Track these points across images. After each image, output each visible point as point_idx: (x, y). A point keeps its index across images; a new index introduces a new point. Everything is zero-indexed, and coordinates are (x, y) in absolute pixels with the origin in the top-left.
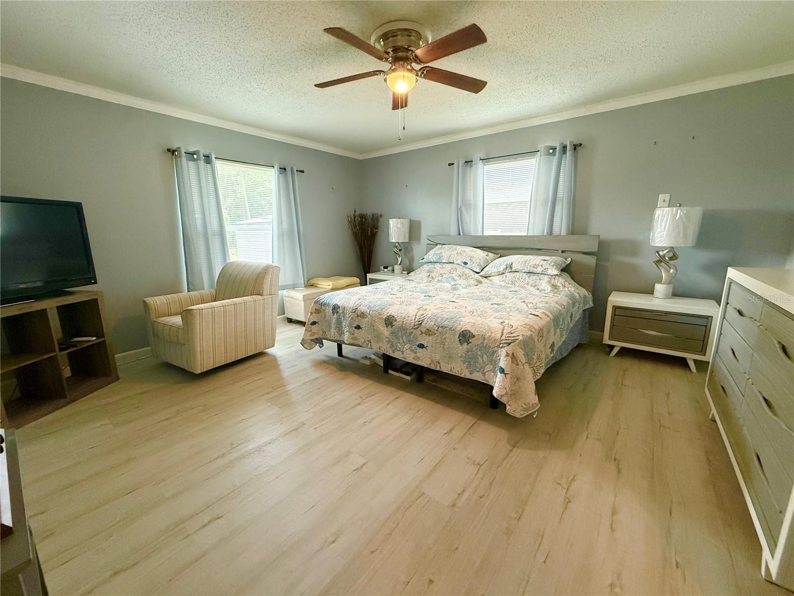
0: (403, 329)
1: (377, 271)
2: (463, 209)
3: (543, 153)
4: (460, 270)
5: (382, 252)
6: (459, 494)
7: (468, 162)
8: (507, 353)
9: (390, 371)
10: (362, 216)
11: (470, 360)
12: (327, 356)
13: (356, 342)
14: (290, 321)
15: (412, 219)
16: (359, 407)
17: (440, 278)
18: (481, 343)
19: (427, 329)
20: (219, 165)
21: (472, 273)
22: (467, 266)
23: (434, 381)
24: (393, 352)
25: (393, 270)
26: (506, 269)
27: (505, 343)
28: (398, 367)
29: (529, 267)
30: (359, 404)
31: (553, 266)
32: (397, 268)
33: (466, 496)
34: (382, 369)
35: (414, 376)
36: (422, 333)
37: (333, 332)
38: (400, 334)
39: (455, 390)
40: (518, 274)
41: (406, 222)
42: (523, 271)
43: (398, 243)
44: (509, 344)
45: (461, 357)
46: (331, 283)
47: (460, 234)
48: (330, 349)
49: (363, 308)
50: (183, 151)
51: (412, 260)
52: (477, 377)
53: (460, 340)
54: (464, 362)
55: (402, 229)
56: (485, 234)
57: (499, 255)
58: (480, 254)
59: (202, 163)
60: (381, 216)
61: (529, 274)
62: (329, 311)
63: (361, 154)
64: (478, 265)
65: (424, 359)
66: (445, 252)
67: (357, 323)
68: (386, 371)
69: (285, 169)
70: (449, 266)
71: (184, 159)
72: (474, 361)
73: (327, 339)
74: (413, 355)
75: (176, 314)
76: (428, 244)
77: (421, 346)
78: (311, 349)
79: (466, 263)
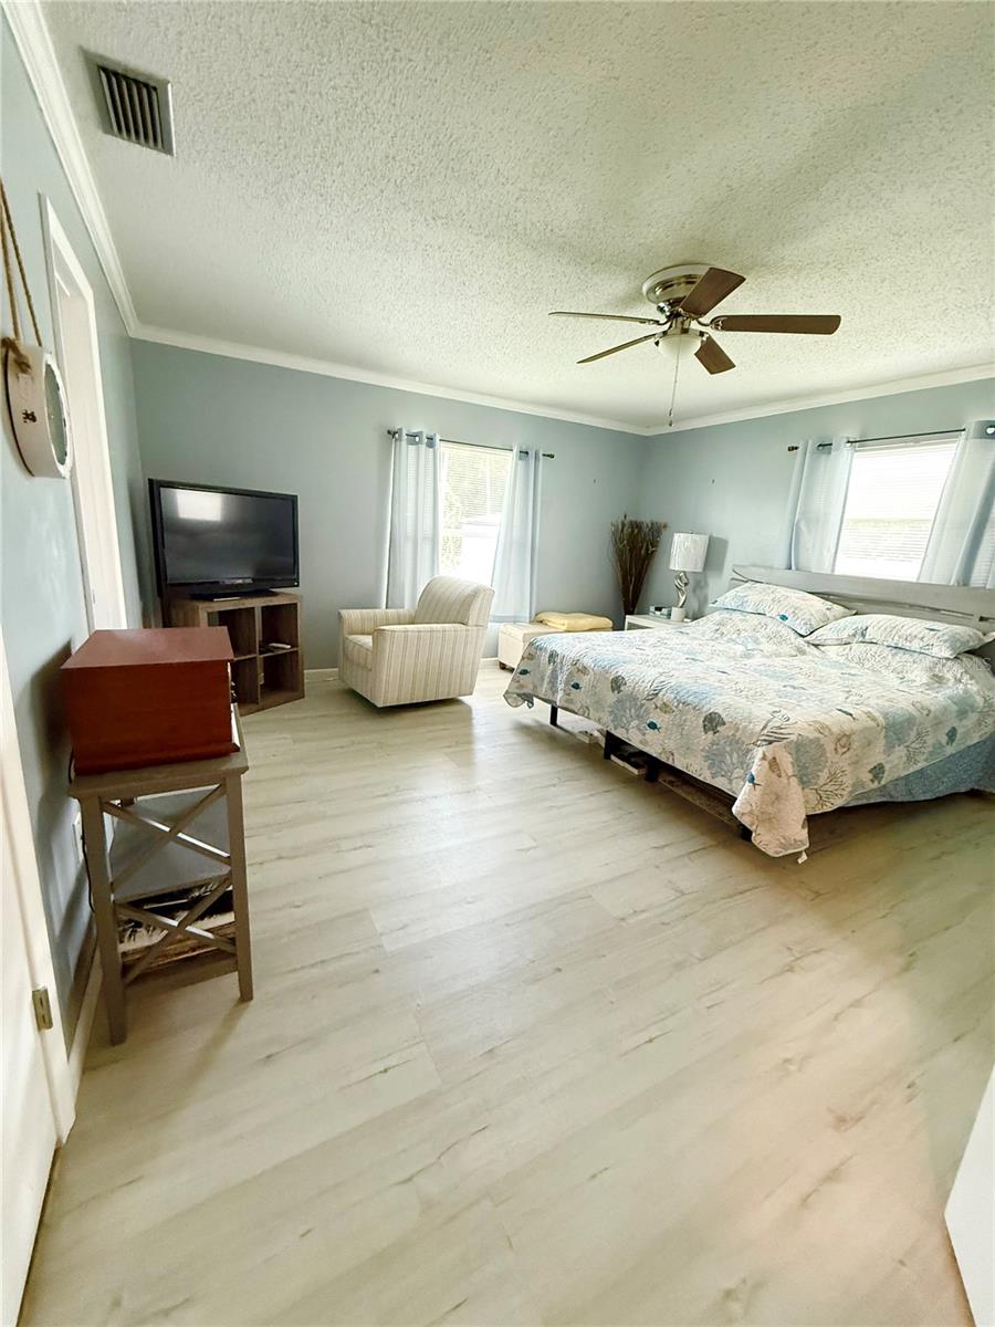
0: (633, 698)
1: (643, 612)
2: (803, 526)
3: (971, 435)
4: (773, 627)
5: (660, 584)
6: (635, 912)
7: (825, 447)
8: (764, 755)
9: (613, 757)
10: (636, 526)
11: (714, 757)
12: (537, 722)
13: (571, 707)
14: (503, 667)
15: (714, 535)
16: (553, 789)
17: (734, 637)
18: (733, 735)
19: (664, 704)
20: (441, 447)
21: (793, 635)
22: (786, 622)
23: (671, 783)
24: (615, 729)
25: (669, 615)
26: (854, 635)
27: (765, 740)
28: (626, 754)
29: (896, 638)
30: (554, 785)
31: (946, 641)
32: (676, 611)
33: (643, 916)
34: (603, 752)
35: (643, 771)
36: (657, 707)
37: (544, 689)
38: (628, 704)
40: (874, 647)
41: (702, 540)
42: (886, 643)
43: (684, 572)
44: (770, 742)
45: (702, 750)
46: (566, 622)
47: (790, 568)
48: (541, 713)
49: (587, 662)
50: (404, 432)
51: (703, 602)
52: (720, 783)
53: (705, 726)
54: (707, 758)
55: (692, 550)
56: (836, 573)
57: (854, 612)
58: (817, 602)
59: (423, 447)
60: (665, 526)
61: (895, 651)
62: (545, 658)
63: (648, 427)
64: (806, 624)
65: (653, 745)
66: (753, 595)
67: (576, 681)
68: (607, 757)
69: (527, 453)
70: (755, 619)
71: (404, 443)
72: (720, 758)
73: (537, 697)
74: (641, 737)
75: (368, 634)
76: (733, 579)
77: (653, 726)
78: (516, 706)
79: (784, 618)
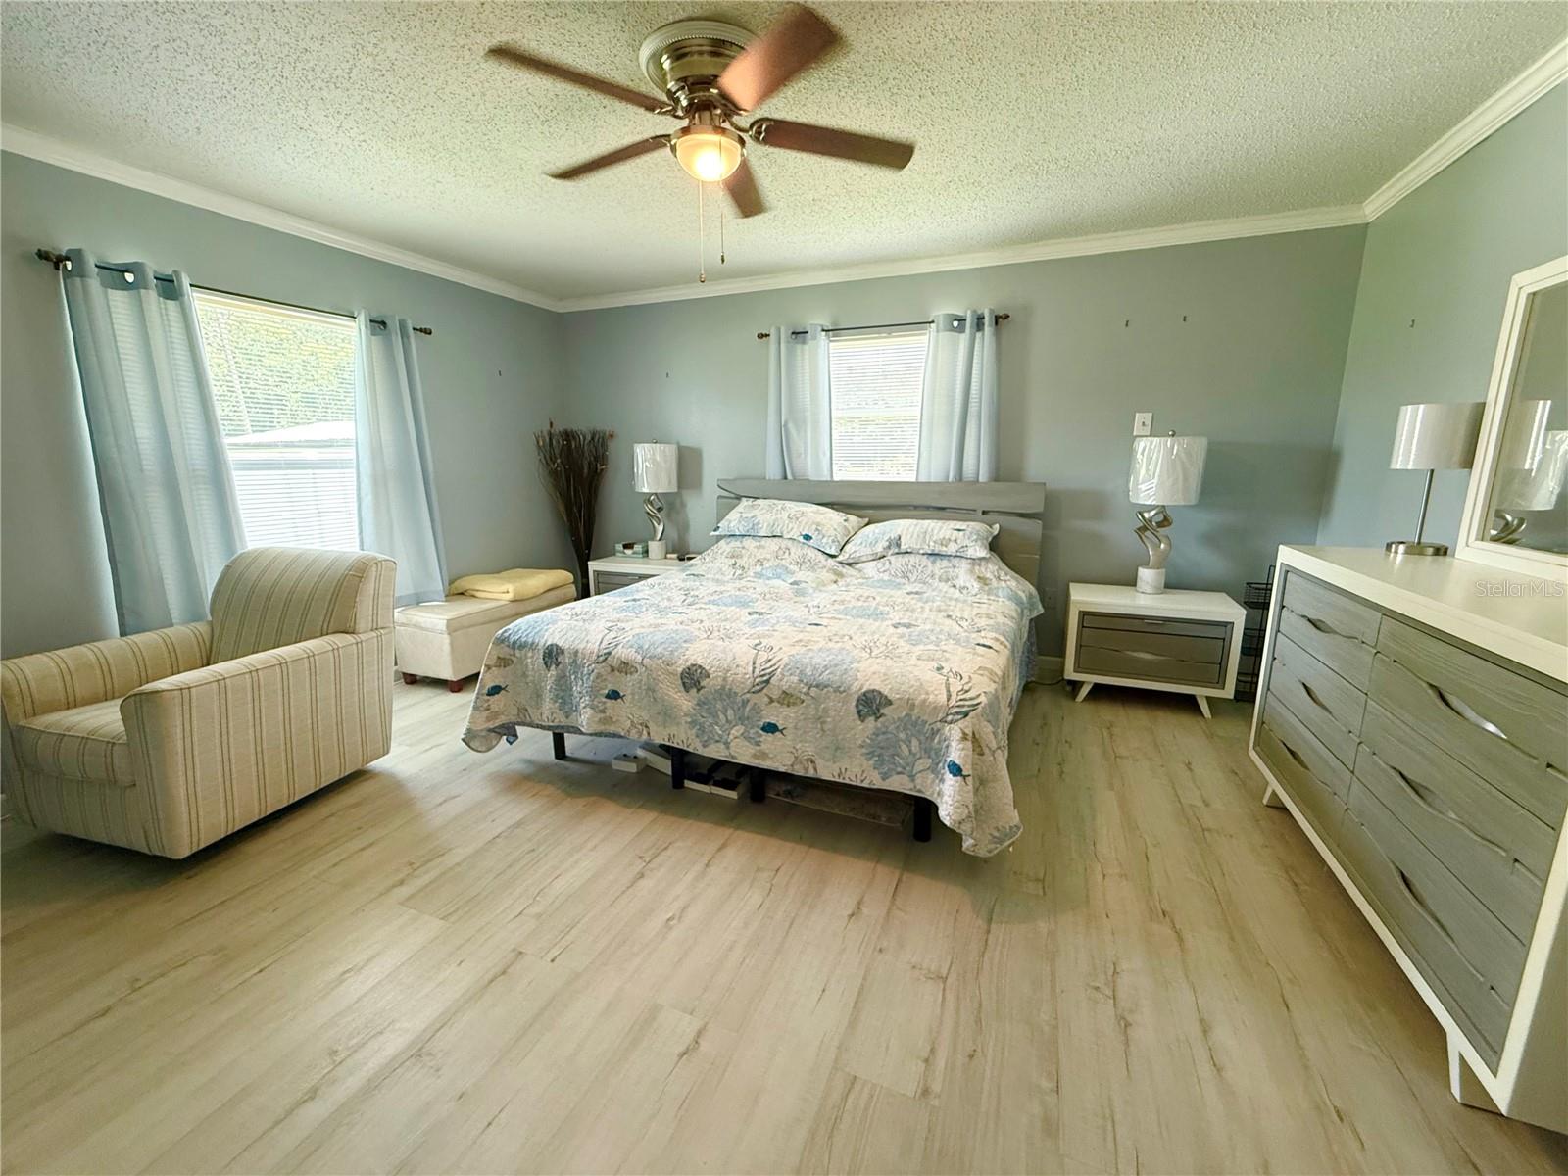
0: (726, 693)
1: (608, 553)
2: (791, 426)
3: (941, 326)
4: (796, 551)
5: (616, 511)
6: (927, 1061)
7: (799, 334)
8: (964, 734)
9: (688, 784)
10: (568, 436)
11: (881, 752)
12: (530, 762)
13: (612, 729)
14: (412, 680)
15: (683, 444)
16: (642, 883)
17: (759, 569)
18: (907, 715)
19: (784, 692)
20: (201, 304)
21: (822, 557)
22: (811, 542)
23: (788, 793)
24: (704, 746)
25: (646, 552)
26: (889, 547)
27: (958, 713)
28: (704, 772)
29: (932, 544)
30: (641, 876)
31: (976, 541)
32: (655, 547)
33: (940, 1063)
34: (671, 779)
35: (741, 788)
36: (772, 700)
37: (548, 710)
38: (719, 706)
39: (836, 811)
40: (912, 559)
41: (670, 450)
42: (922, 551)
43: (656, 494)
44: (966, 715)
45: (862, 746)
46: (510, 587)
47: (785, 478)
48: (535, 744)
49: (623, 652)
50: (91, 261)
51: (683, 529)
52: (898, 784)
53: (859, 712)
54: (870, 755)
55: (663, 464)
56: (836, 479)
57: (867, 520)
58: (833, 519)
59: (151, 297)
60: (612, 436)
61: (932, 558)
62: (534, 661)
63: (561, 299)
64: (833, 541)
65: (776, 755)
66: (765, 513)
67: (610, 687)
68: (678, 783)
69: (383, 324)
70: (773, 544)
71: (94, 284)
72: (891, 751)
73: (531, 725)
74: (752, 749)
76: (720, 497)
77: (771, 728)
78: (489, 749)
79: (807, 537)
